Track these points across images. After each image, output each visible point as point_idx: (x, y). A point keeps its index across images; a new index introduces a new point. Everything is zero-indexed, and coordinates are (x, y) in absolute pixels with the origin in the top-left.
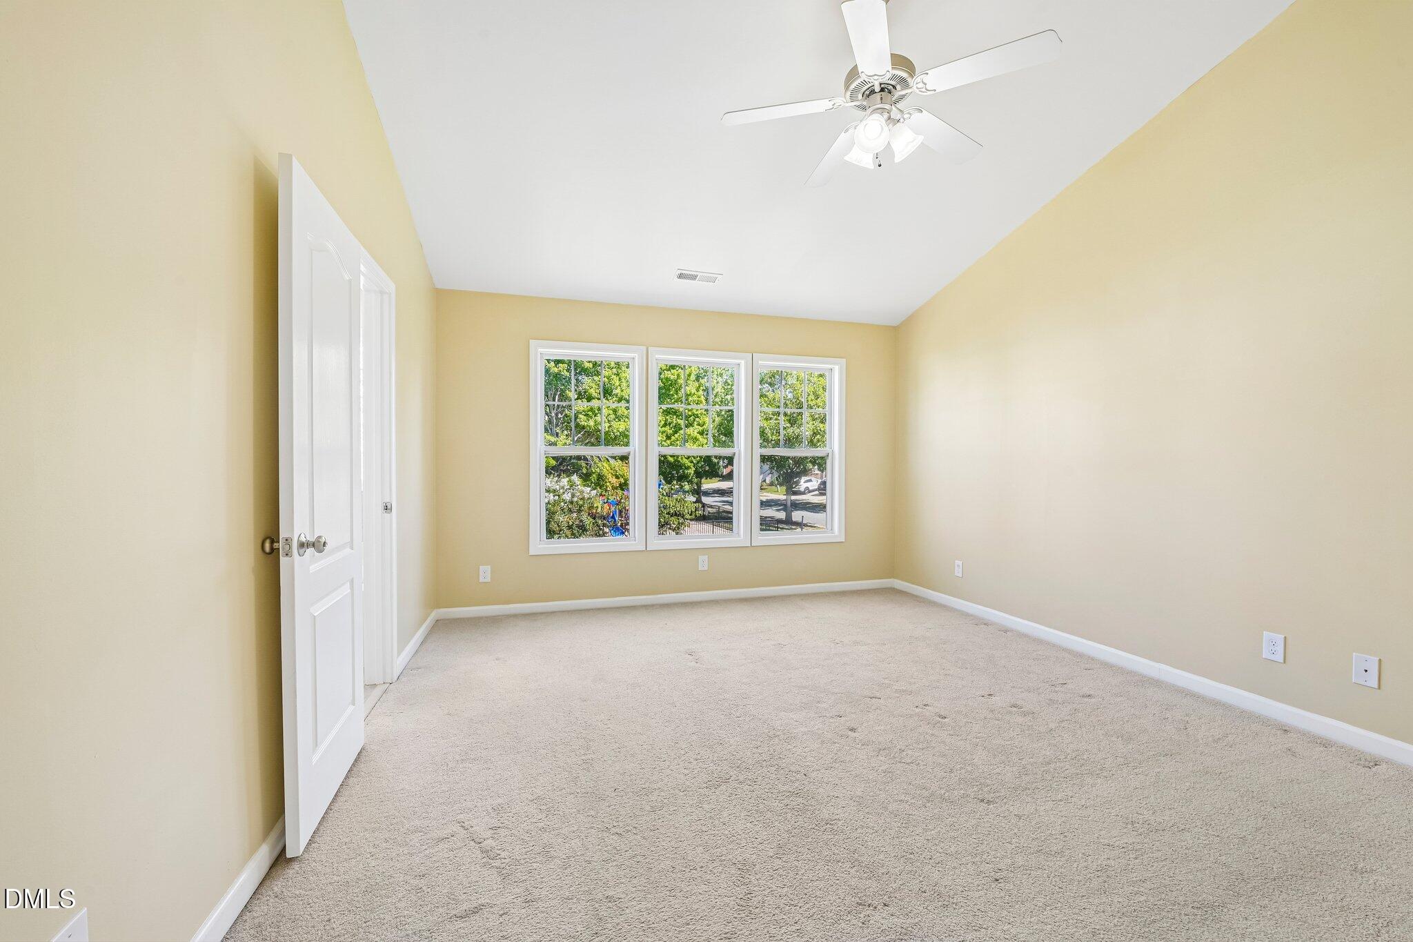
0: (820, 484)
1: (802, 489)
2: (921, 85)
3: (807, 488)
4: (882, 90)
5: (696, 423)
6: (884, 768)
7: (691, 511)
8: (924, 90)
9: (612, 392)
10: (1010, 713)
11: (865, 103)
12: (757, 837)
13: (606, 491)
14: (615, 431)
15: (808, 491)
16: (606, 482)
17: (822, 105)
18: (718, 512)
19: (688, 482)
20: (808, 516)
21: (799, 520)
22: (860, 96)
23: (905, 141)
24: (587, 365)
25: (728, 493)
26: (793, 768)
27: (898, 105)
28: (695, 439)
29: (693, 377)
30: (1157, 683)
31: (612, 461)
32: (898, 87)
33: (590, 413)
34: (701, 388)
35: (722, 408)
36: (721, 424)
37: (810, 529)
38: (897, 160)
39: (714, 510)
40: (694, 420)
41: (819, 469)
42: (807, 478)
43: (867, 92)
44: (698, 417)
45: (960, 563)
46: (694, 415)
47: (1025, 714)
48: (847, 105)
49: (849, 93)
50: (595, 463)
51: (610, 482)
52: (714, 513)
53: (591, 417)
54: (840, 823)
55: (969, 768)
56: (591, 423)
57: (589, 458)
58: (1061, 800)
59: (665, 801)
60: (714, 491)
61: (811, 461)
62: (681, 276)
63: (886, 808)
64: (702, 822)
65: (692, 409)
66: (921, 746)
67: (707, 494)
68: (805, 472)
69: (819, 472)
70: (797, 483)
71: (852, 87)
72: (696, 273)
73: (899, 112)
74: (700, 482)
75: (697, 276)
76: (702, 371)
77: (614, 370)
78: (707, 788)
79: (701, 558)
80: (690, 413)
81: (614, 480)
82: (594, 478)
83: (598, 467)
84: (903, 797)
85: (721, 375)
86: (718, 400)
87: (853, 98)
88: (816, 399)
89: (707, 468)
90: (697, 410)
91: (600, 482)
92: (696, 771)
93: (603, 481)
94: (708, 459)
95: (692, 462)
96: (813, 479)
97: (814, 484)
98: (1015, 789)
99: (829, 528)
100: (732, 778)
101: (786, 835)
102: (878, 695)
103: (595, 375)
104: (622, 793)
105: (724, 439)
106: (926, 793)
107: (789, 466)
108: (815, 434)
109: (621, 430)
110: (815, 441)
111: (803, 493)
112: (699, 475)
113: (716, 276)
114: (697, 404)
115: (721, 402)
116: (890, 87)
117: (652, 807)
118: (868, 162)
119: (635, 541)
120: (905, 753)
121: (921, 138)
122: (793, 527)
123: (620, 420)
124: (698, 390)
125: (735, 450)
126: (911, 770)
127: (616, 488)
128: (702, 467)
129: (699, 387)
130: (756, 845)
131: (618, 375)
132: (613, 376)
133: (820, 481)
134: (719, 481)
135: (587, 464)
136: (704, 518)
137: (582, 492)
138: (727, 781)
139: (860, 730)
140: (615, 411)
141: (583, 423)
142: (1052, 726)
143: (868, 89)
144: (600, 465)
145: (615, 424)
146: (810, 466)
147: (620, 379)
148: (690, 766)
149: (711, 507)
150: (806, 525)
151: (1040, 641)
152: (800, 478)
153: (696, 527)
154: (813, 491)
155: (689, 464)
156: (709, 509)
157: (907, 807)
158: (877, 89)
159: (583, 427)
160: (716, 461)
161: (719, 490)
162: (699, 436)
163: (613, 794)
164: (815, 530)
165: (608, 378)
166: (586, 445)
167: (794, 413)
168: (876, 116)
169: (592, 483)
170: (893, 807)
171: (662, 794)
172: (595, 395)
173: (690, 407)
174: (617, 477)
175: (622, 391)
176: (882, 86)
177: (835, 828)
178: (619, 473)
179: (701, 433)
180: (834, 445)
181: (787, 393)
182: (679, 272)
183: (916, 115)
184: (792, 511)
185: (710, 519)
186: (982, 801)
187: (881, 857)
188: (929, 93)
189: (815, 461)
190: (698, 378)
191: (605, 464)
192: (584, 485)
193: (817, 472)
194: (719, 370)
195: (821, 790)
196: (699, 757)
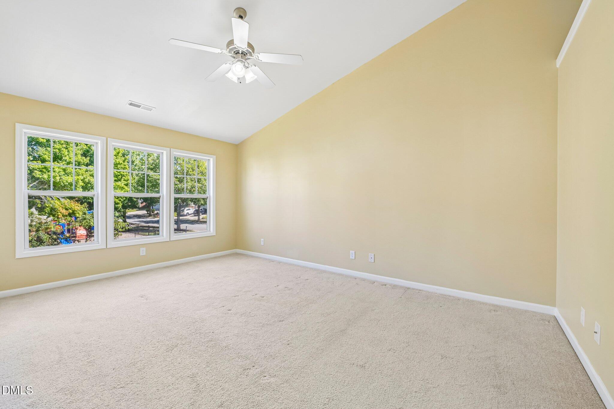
0: (195, 211)
1: (185, 214)
2: (257, 57)
3: (188, 213)
4: (242, 53)
5: (122, 179)
6: (244, 321)
7: (123, 227)
8: (258, 59)
9: (62, 158)
10: (285, 290)
11: (235, 56)
12: (196, 363)
13: (58, 218)
14: (64, 182)
15: (188, 214)
16: (58, 213)
17: (218, 51)
18: (138, 227)
19: (118, 211)
20: (189, 227)
21: (185, 228)
22: (233, 52)
23: (250, 76)
24: (41, 140)
25: (142, 217)
26: (207, 332)
27: (247, 61)
28: (122, 188)
29: (120, 154)
30: (325, 272)
31: (63, 200)
32: (248, 54)
33: (44, 170)
34: (126, 161)
35: (139, 172)
36: (139, 181)
37: (191, 232)
38: (247, 82)
39: (135, 226)
40: (122, 178)
41: (194, 204)
42: (187, 208)
43: (236, 52)
44: (124, 176)
45: (263, 240)
46: (121, 175)
47: (289, 290)
48: (227, 54)
49: (228, 50)
50: (48, 201)
51: (60, 212)
52: (135, 227)
53: (45, 173)
54: (231, 345)
55: (274, 312)
56: (45, 176)
57: (43, 197)
58: (303, 314)
59: (145, 364)
60: (134, 216)
61: (190, 200)
62: (131, 104)
63: (248, 334)
64: (168, 366)
65: (120, 172)
66: (257, 309)
67: (130, 217)
68: (187, 205)
69: (194, 205)
70: (183, 211)
71: (230, 48)
72: (140, 105)
73: (247, 64)
74: (126, 211)
75: (140, 106)
76: (127, 152)
77: (64, 146)
78: (167, 352)
79: (141, 249)
80: (119, 174)
81: (64, 211)
82: (47, 210)
83: (51, 203)
84: (253, 329)
85: (139, 155)
86: (137, 168)
87: (230, 52)
88: (193, 171)
89: (130, 204)
90: (123, 172)
91: (53, 212)
92: (159, 347)
93: (55, 212)
94: (130, 199)
95: (120, 200)
96: (191, 208)
97: (192, 211)
98: (290, 314)
99: (208, 229)
100: (179, 344)
101: (209, 358)
102: (237, 295)
103: (48, 147)
104: (119, 369)
105: (140, 189)
106: (261, 325)
107: (179, 203)
108: (192, 188)
109: (69, 181)
110: (192, 191)
111: (186, 215)
112: (124, 207)
113: (152, 108)
114: (124, 169)
115: (139, 169)
116: (245, 53)
117: (139, 369)
118: (235, 79)
119: (99, 243)
120: (251, 313)
121: (256, 77)
122: (181, 232)
123: (68, 176)
124: (124, 161)
125: (160, 194)
126: (255, 318)
127: (66, 216)
128: (127, 203)
129: (125, 160)
130: (196, 366)
131: (67, 148)
132: (63, 149)
133: (194, 209)
134: (137, 210)
135: (42, 202)
136: (129, 231)
137: (39, 219)
138: (176, 346)
139: (232, 309)
140: (64, 170)
141: (38, 176)
142: (298, 291)
143: (237, 51)
144: (52, 202)
145: (65, 178)
146: (190, 202)
147: (68, 151)
148: (155, 345)
149: (132, 224)
150: (188, 231)
151: (291, 264)
152: (185, 208)
153: (125, 235)
154: (191, 214)
155: (119, 202)
156: (132, 226)
157: (255, 331)
158: (240, 52)
159: (38, 179)
160: (135, 200)
161: (137, 215)
162: (125, 187)
163: (113, 371)
164: (192, 232)
165: (59, 149)
166: (40, 189)
167: (181, 177)
168: (239, 63)
169: (46, 213)
170: (251, 332)
171: (143, 362)
172: (47, 158)
173: (119, 171)
174: (67, 209)
175: (70, 158)
176: (242, 52)
177: (230, 348)
178: (68, 206)
179: (127, 185)
180: (211, 193)
181: (177, 167)
182: (130, 102)
183: (253, 67)
184: (180, 224)
185: (133, 231)
186: (280, 321)
187: (249, 351)
188: (259, 61)
189: (192, 200)
190: (124, 155)
191: (56, 201)
192: (39, 215)
193: (193, 205)
194: (138, 152)
195: (221, 336)
196: (159, 341)
